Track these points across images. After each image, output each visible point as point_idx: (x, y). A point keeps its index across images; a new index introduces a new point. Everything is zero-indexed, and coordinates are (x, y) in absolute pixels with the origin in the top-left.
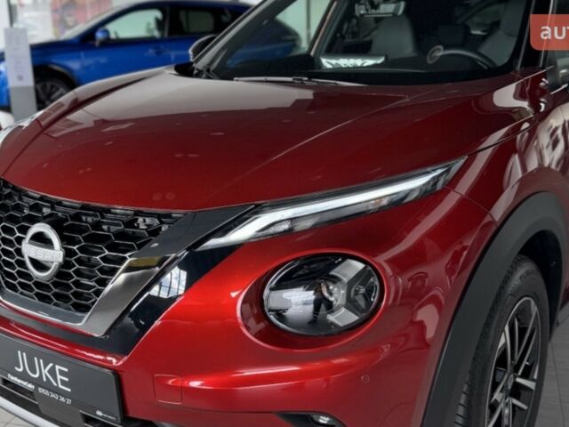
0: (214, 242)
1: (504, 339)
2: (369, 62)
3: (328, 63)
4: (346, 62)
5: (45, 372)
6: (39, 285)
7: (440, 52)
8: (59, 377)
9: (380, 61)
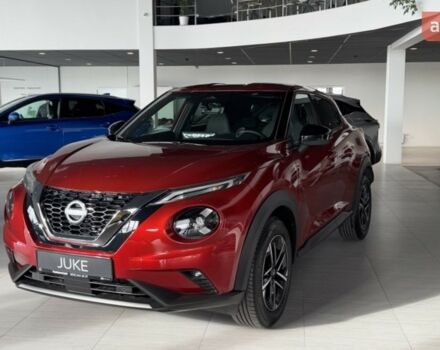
0: (151, 204)
1: (269, 249)
2: (207, 136)
3: (186, 135)
4: (196, 135)
5: (75, 265)
6: (73, 227)
7: (242, 131)
8: (82, 266)
9: (213, 135)
